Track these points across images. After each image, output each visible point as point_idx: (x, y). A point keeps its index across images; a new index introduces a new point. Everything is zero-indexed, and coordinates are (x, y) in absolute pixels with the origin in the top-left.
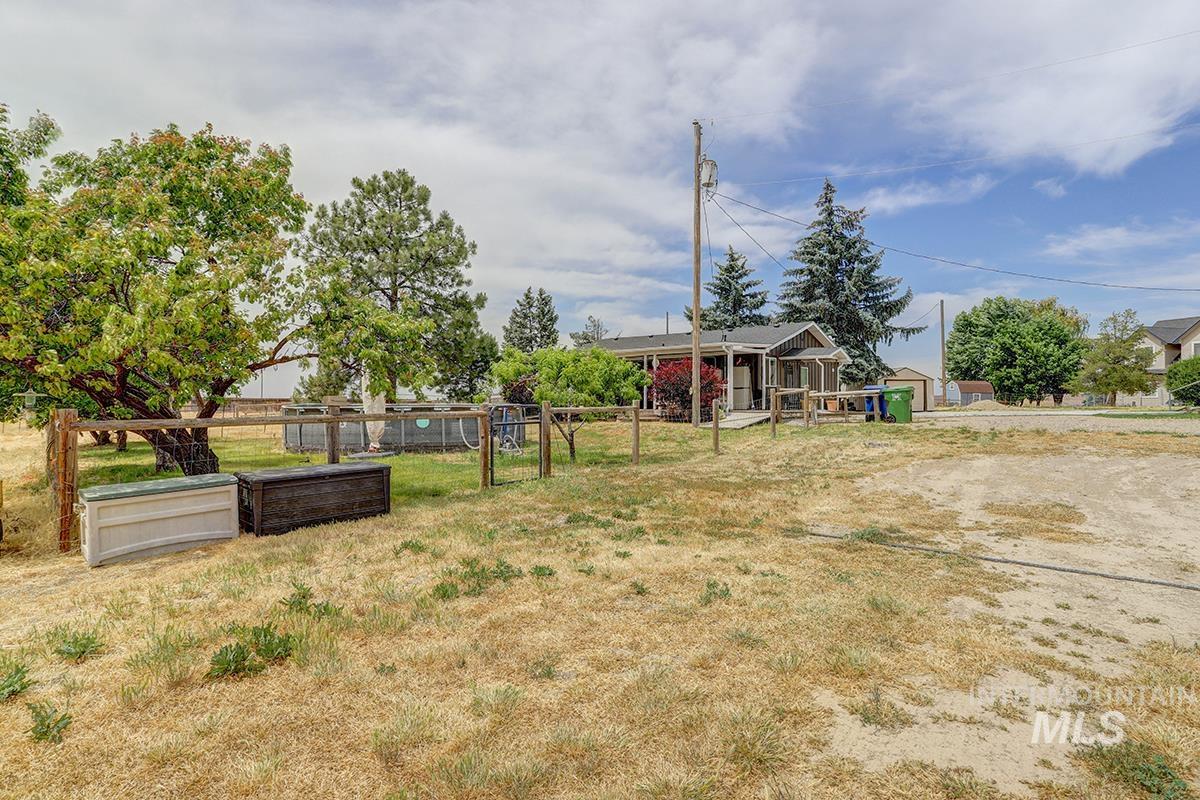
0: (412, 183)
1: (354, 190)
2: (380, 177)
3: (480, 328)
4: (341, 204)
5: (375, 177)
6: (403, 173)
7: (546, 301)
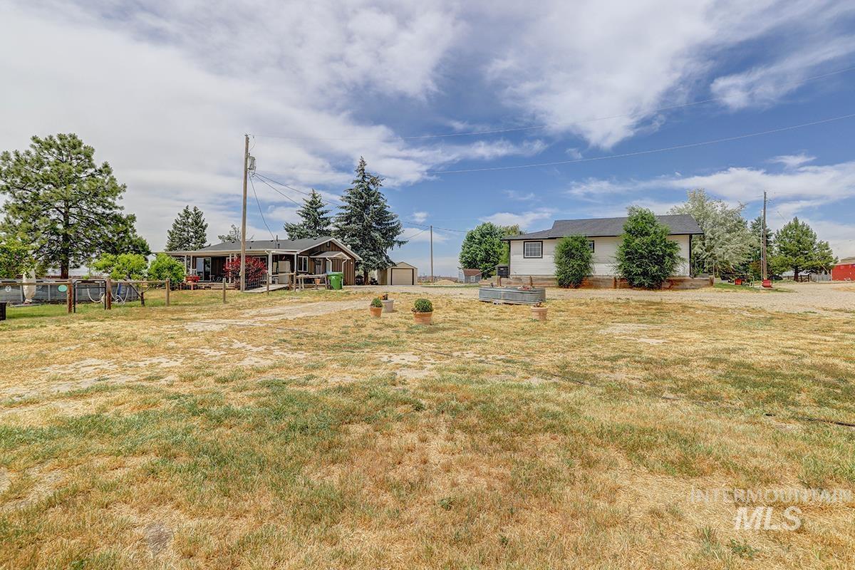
0: (80, 144)
1: (32, 142)
2: (56, 138)
3: (135, 233)
4: (21, 152)
5: (51, 138)
6: (74, 137)
7: (198, 215)
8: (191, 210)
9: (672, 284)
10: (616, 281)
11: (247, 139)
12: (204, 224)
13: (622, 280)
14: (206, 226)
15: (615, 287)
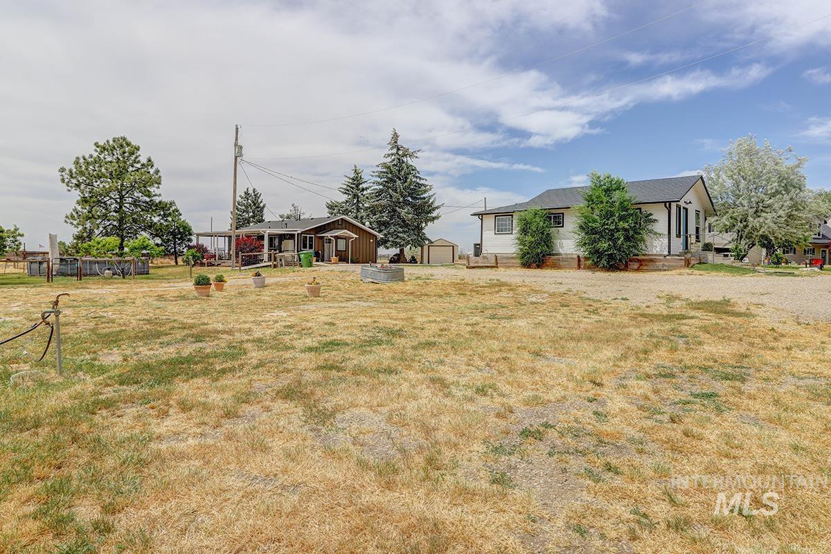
0: (129, 144)
2: (111, 142)
4: (87, 156)
5: (108, 142)
7: (257, 196)
8: (251, 191)
9: (641, 265)
10: (579, 260)
11: (237, 129)
12: (261, 205)
13: (586, 259)
14: (264, 206)
15: (579, 267)
